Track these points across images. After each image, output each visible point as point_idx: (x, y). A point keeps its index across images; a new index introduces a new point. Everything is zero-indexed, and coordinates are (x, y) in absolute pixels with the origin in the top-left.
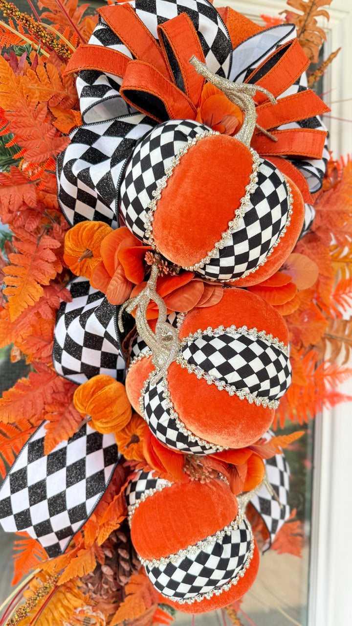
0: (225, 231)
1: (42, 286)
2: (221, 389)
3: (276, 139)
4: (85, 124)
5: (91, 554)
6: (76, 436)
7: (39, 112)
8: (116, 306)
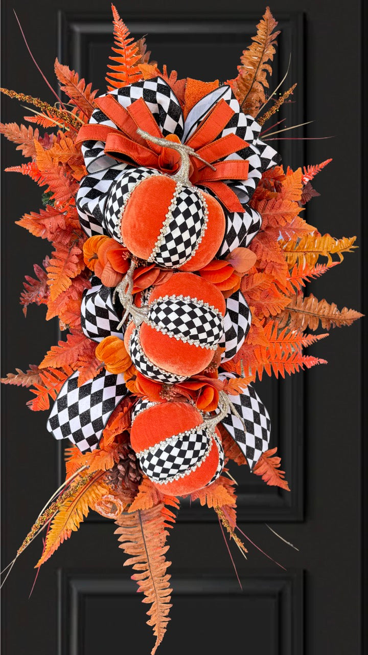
0: (159, 235)
1: (70, 278)
2: (164, 333)
3: (215, 169)
4: (90, 174)
5: (111, 457)
6: (98, 376)
7: (59, 171)
8: (111, 288)
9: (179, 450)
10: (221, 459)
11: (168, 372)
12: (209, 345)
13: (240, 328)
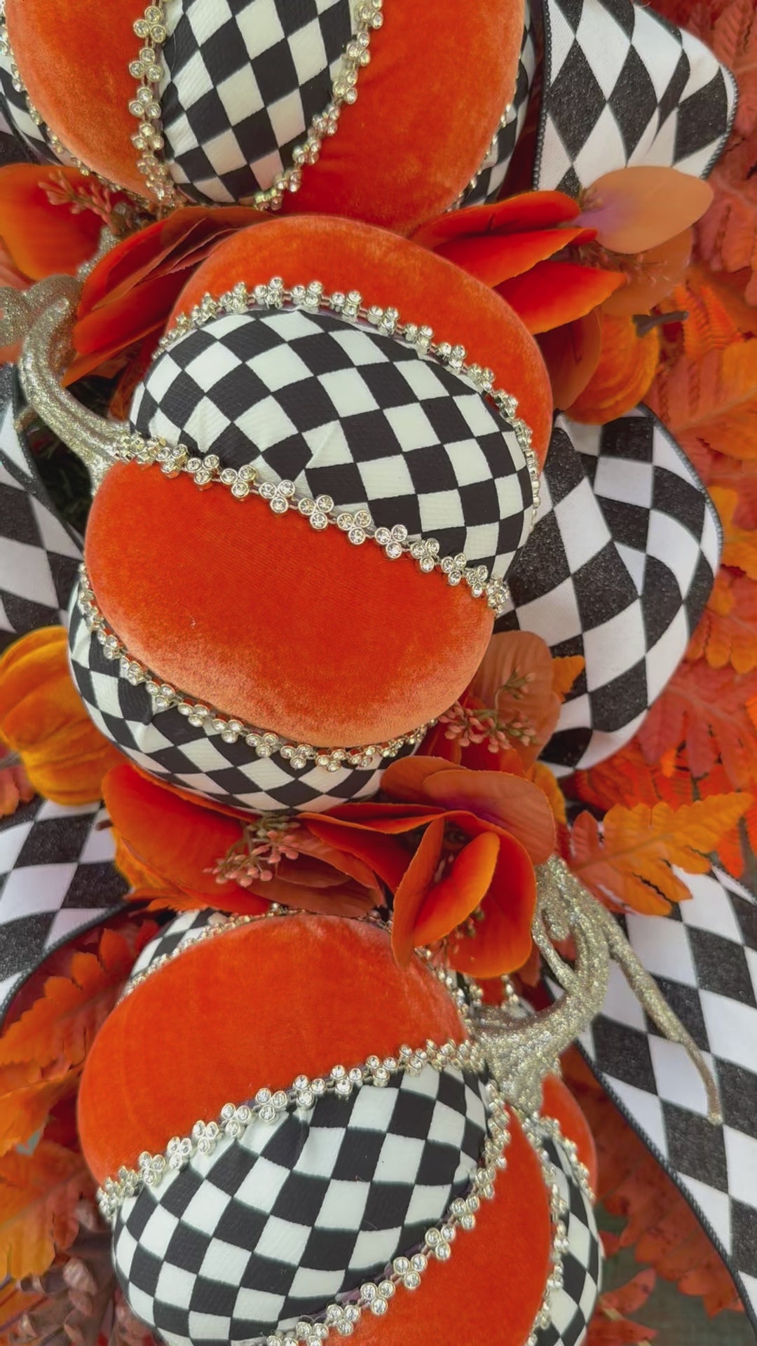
6: (5, 820)
9: (282, 1174)
10: (569, 1260)
11: (225, 717)
12: (434, 547)
13: (657, 571)
